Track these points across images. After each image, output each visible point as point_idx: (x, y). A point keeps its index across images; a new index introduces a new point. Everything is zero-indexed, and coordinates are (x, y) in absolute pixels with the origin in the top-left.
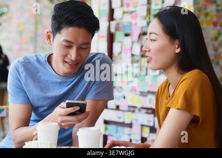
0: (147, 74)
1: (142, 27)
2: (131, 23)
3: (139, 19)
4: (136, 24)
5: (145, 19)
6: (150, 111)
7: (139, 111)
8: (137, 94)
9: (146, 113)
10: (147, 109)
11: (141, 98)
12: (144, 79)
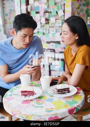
0: (49, 33)
1: (45, 9)
2: (39, 6)
3: (43, 4)
4: (42, 7)
5: (46, 4)
6: (52, 51)
7: (47, 50)
8: (45, 43)
9: (50, 51)
10: (51, 49)
11: (47, 44)
12: (48, 36)
